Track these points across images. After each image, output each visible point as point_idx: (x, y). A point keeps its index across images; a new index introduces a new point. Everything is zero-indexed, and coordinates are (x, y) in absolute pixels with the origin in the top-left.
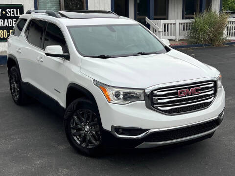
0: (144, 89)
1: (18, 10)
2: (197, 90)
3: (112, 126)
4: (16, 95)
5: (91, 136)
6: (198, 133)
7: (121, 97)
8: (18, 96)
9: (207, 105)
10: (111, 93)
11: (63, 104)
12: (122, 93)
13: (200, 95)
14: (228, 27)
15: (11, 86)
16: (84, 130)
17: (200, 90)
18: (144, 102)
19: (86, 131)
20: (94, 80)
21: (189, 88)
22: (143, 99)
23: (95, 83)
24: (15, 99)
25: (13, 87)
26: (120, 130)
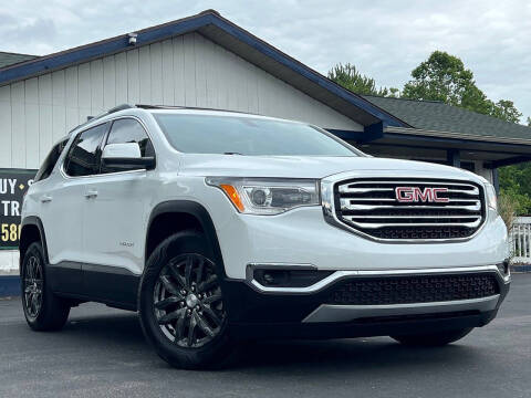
0: (319, 180)
2: (440, 194)
3: (249, 267)
4: (33, 310)
5: (202, 317)
10: (244, 194)
12: (267, 192)
16: (185, 305)
17: (444, 195)
18: (320, 208)
19: (189, 308)
20: (207, 178)
21: (422, 187)
23: (210, 183)
24: (32, 320)
25: (28, 293)
26: (267, 276)
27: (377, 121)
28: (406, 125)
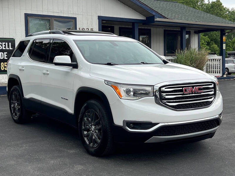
0: (153, 86)
1: (10, 43)
2: (200, 89)
3: (124, 121)
4: (16, 114)
6: (202, 131)
7: (132, 93)
8: (18, 114)
9: (208, 104)
10: (122, 90)
11: (71, 110)
12: (132, 90)
13: (202, 94)
14: (207, 64)
15: (10, 107)
16: (91, 130)
17: (201, 89)
18: (154, 97)
20: (105, 80)
21: (193, 87)
22: (152, 95)
23: (106, 83)
24: (15, 119)
25: (13, 107)
26: (131, 125)
27: (152, 15)
28: (165, 17)
